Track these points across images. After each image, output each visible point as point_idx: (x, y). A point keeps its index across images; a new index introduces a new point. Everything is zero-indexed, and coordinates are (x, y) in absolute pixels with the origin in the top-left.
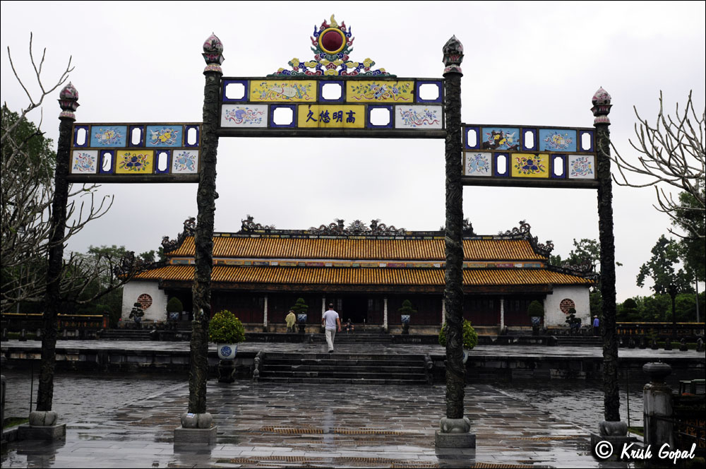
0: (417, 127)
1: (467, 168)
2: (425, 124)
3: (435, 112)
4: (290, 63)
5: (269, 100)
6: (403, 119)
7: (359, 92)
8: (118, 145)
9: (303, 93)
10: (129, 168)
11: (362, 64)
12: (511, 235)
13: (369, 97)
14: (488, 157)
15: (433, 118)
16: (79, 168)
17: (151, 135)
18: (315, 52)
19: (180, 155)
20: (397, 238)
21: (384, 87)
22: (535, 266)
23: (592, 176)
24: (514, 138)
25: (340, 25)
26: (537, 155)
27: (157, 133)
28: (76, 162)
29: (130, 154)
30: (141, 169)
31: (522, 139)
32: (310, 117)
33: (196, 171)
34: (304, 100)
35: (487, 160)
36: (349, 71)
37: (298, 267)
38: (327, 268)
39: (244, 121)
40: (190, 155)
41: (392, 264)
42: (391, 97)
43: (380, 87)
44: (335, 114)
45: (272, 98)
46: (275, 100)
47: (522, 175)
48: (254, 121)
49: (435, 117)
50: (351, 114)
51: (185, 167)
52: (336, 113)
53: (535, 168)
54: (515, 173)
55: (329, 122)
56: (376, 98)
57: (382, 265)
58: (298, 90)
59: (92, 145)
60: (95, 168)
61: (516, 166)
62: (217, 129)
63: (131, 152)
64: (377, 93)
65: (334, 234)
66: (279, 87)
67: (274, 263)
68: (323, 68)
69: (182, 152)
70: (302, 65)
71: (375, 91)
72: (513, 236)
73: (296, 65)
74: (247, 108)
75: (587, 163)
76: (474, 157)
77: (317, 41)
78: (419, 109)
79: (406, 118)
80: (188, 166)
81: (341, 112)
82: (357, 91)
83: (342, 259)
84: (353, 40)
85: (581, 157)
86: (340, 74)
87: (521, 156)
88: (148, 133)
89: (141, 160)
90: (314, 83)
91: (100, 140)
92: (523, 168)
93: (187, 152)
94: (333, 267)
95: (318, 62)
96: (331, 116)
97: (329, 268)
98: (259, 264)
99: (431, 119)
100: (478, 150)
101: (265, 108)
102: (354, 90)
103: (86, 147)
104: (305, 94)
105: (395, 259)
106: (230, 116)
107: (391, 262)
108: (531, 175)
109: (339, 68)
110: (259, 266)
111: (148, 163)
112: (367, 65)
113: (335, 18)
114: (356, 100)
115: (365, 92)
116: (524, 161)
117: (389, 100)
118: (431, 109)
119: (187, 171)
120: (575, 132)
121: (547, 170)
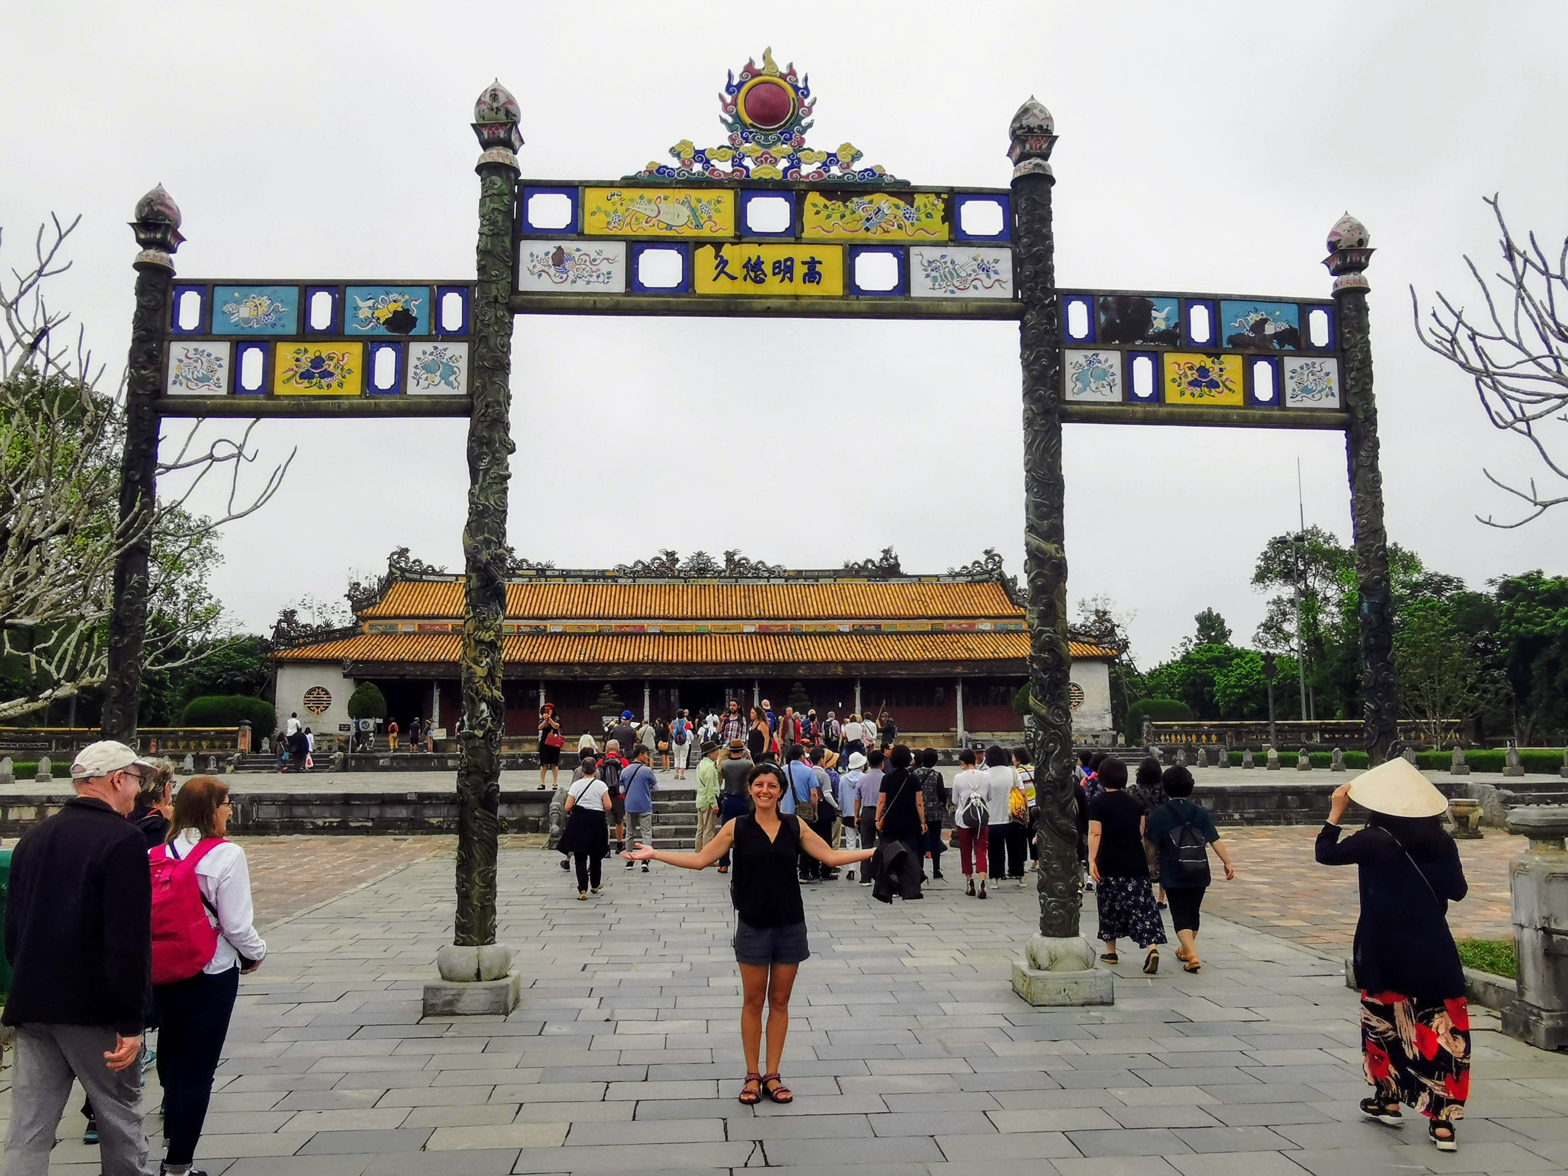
0: (959, 294)
1: (1069, 384)
2: (976, 287)
3: (996, 261)
4: (674, 152)
5: (627, 231)
6: (928, 276)
7: (829, 217)
8: (279, 331)
9: (705, 217)
10: (306, 383)
11: (834, 155)
12: (969, 574)
13: (850, 227)
14: (1112, 359)
15: (992, 274)
16: (184, 381)
17: (357, 308)
18: (730, 126)
19: (424, 353)
20: (772, 581)
21: (884, 206)
22: (1012, 627)
23: (1334, 402)
24: (1167, 319)
25: (784, 70)
26: (1217, 356)
27: (370, 303)
28: (179, 368)
29: (306, 351)
30: (335, 384)
31: (1185, 322)
32: (722, 271)
33: (463, 390)
34: (705, 232)
35: (1111, 366)
36: (806, 169)
37: (598, 634)
38: (650, 634)
39: (571, 277)
40: (448, 354)
41: (767, 627)
42: (900, 227)
43: (874, 206)
44: (777, 265)
45: (635, 228)
46: (640, 232)
47: (1187, 399)
48: (594, 279)
49: (996, 272)
50: (812, 264)
51: (437, 381)
52: (779, 262)
53: (1213, 385)
54: (1172, 395)
55: (762, 281)
56: (867, 229)
57: (746, 629)
58: (693, 211)
59: (216, 329)
60: (224, 382)
61: (1174, 380)
62: (512, 294)
63: (308, 346)
64: (868, 220)
65: (662, 576)
66: (650, 201)
67: (554, 627)
68: (748, 162)
69: (428, 347)
70: (700, 155)
71: (865, 215)
72: (973, 575)
73: (688, 155)
74: (578, 250)
75: (1322, 374)
76: (1082, 361)
77: (735, 103)
78: (962, 255)
79: (933, 274)
80: (444, 378)
81: (791, 259)
82: (824, 213)
83: (677, 619)
84: (814, 103)
85: (1309, 361)
86: (785, 176)
87: (1183, 358)
88: (348, 303)
89: (332, 364)
90: (728, 197)
91: (234, 319)
92: (1191, 383)
93: (441, 346)
94: (662, 634)
95: (737, 149)
96: (768, 268)
97: (655, 634)
98: (528, 629)
99: (989, 277)
100: (1093, 346)
101: (619, 250)
102: (817, 213)
103: (203, 333)
104: (710, 217)
105: (769, 619)
106: (539, 267)
107: (764, 623)
108: (1206, 400)
109: (784, 164)
110: (529, 634)
111: (350, 371)
112: (844, 158)
113: (774, 56)
114: (822, 235)
115: (843, 216)
116: (1191, 368)
117: (896, 235)
118: (988, 254)
119: (443, 390)
120: (1295, 307)
121: (1238, 387)
